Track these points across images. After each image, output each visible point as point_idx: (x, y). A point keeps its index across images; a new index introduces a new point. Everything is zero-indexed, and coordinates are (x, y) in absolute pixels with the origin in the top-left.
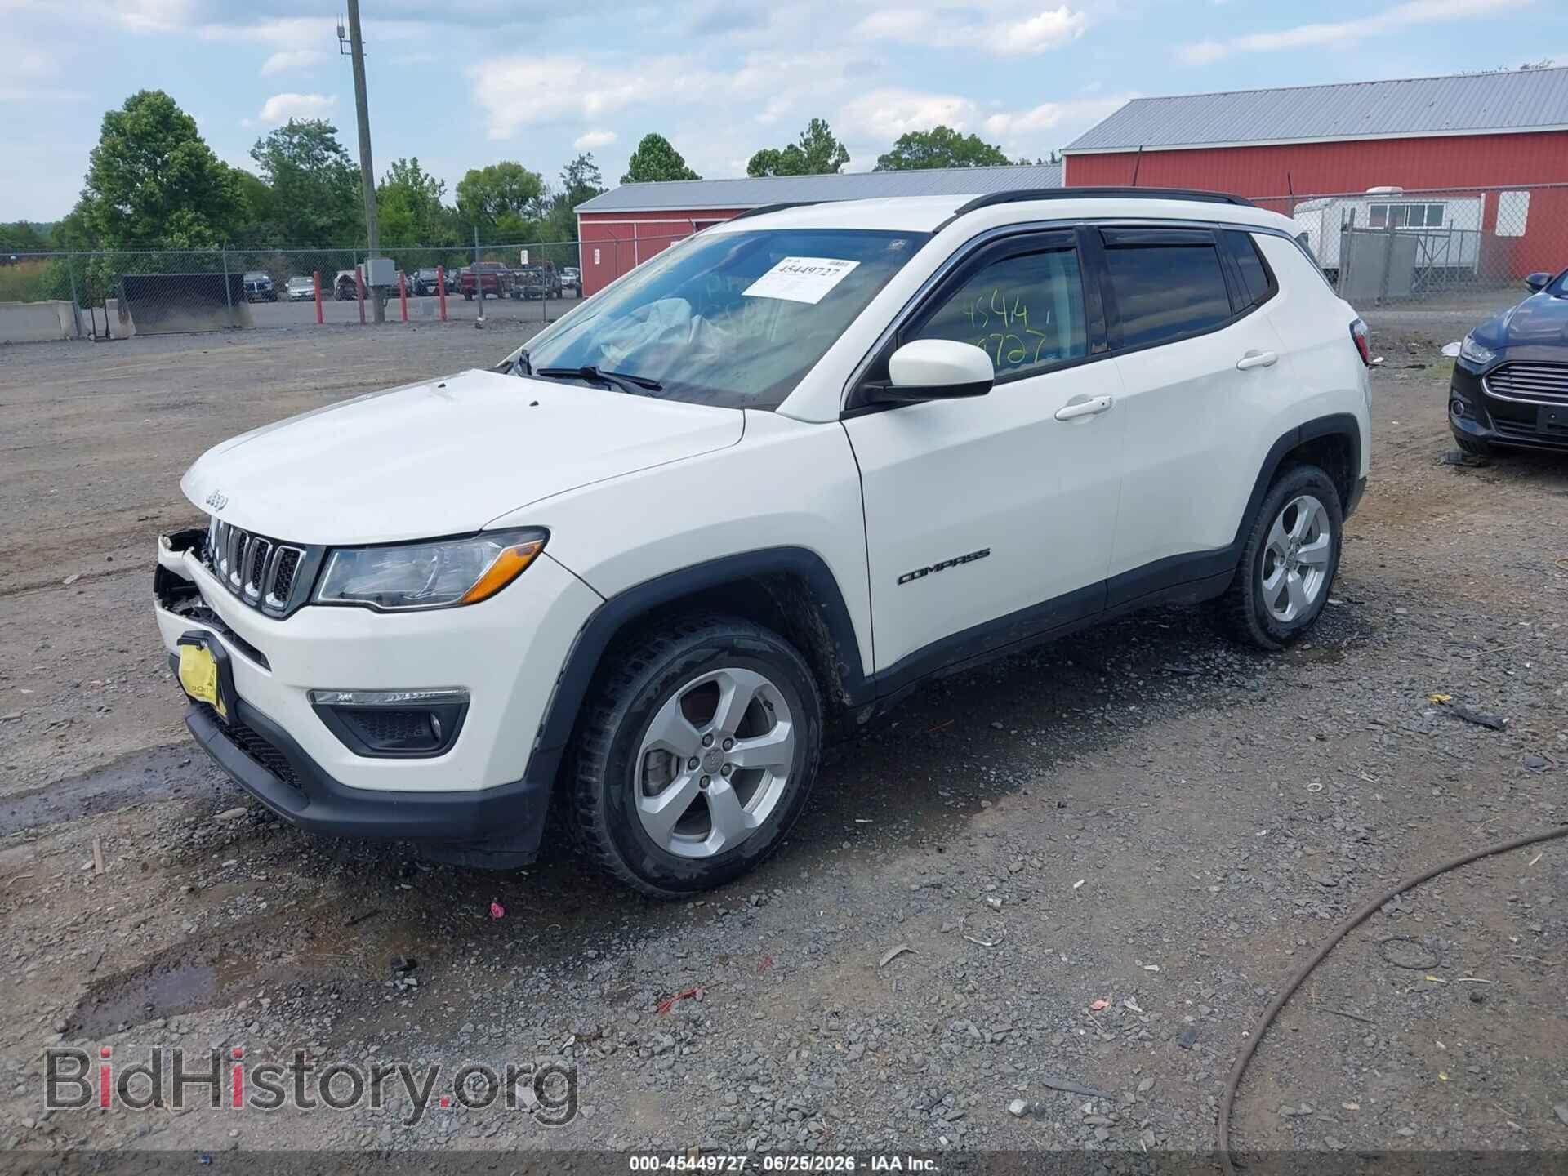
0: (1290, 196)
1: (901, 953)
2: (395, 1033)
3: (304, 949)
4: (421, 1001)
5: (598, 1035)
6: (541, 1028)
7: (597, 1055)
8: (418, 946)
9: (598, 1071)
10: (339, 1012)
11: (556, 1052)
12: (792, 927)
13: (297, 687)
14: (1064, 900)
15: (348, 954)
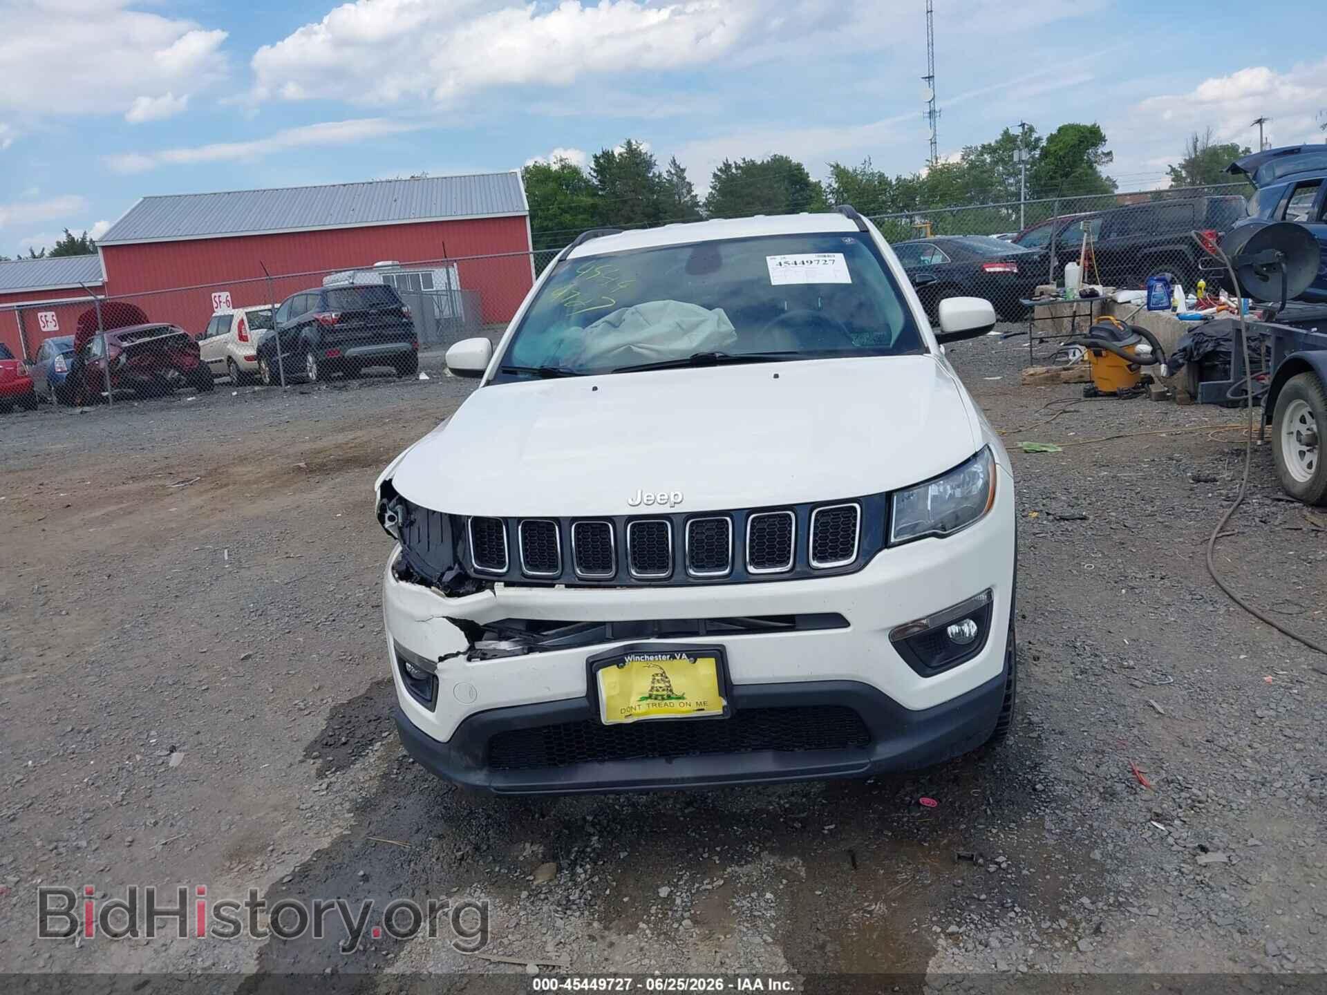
1: (1155, 704)
2: (1072, 886)
3: (871, 897)
4: (1031, 865)
5: (1157, 815)
6: (1126, 832)
7: (1184, 822)
8: (938, 847)
9: (1205, 826)
10: (1009, 901)
11: (1166, 833)
12: (1082, 722)
13: (884, 630)
14: (1140, 651)
15: (907, 880)
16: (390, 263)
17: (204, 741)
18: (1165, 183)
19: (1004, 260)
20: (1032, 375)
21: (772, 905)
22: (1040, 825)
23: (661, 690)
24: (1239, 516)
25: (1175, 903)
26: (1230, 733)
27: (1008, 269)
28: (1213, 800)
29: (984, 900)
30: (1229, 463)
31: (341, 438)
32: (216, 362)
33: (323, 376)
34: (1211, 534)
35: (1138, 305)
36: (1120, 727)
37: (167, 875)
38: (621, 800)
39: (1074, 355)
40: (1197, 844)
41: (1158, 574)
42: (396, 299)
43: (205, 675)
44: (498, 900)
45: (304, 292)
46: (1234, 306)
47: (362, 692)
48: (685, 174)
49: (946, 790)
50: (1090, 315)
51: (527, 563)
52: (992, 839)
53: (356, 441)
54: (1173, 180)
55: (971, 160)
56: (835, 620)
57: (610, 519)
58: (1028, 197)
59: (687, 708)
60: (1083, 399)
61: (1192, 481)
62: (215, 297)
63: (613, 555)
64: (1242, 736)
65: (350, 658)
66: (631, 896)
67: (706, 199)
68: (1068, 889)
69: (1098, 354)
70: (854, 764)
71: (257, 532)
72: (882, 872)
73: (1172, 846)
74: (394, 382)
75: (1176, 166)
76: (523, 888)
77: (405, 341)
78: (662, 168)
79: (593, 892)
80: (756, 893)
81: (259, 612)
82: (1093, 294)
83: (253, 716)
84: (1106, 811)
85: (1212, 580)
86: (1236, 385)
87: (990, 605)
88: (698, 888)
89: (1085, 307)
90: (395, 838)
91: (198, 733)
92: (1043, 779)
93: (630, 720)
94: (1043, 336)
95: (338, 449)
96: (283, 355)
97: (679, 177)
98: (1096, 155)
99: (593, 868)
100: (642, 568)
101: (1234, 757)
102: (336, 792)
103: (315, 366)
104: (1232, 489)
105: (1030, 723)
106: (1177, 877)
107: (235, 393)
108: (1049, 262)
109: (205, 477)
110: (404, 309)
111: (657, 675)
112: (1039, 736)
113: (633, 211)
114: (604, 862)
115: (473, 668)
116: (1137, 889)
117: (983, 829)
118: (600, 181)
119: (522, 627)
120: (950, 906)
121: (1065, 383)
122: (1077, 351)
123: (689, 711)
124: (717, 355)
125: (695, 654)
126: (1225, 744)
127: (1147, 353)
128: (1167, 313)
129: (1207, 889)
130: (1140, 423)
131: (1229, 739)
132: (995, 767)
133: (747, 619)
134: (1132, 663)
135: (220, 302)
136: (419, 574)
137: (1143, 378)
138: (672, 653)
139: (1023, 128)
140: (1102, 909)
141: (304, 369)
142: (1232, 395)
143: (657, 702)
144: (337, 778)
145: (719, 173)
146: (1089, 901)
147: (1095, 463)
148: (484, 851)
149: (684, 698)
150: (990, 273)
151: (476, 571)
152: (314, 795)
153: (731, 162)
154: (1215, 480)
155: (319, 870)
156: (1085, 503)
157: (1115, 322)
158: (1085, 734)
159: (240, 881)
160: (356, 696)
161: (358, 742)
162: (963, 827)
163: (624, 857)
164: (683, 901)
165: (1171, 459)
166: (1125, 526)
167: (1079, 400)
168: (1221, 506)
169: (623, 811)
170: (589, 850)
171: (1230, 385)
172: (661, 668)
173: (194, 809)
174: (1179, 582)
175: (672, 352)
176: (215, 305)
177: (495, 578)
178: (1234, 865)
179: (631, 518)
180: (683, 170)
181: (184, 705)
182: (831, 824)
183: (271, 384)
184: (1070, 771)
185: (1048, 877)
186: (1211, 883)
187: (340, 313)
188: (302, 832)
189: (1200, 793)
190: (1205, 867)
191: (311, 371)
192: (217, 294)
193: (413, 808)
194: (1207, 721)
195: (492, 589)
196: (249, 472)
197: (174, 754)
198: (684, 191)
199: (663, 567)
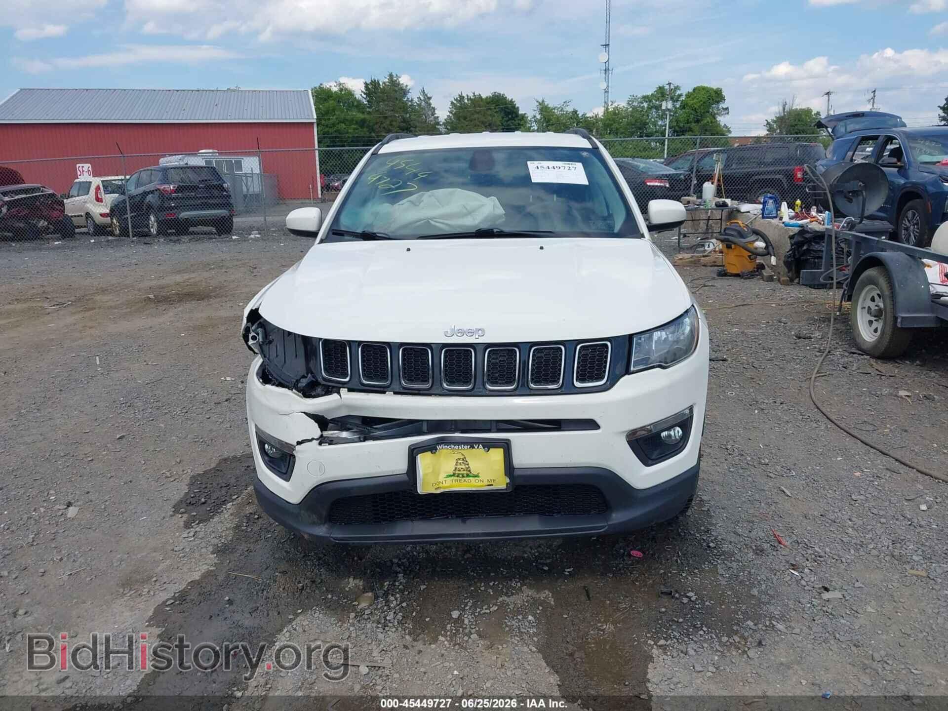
0: (258, 150)
1: (785, 490)
2: (740, 613)
3: (602, 620)
4: (711, 599)
5: (792, 565)
6: (773, 576)
7: (811, 570)
8: (645, 585)
9: (826, 573)
10: (699, 623)
11: (800, 578)
12: (737, 501)
13: (623, 432)
14: (772, 453)
15: (626, 608)
16: (211, 151)
17: (94, 499)
18: (763, 132)
19: (659, 178)
20: (681, 259)
21: (533, 624)
22: (715, 571)
23: (462, 470)
24: (828, 363)
25: (811, 626)
26: (836, 511)
27: (662, 184)
28: (829, 556)
29: (681, 622)
30: (819, 327)
31: (179, 278)
32: (78, 216)
33: (161, 232)
34: (812, 374)
35: (755, 215)
36: (763, 504)
37: (75, 598)
38: (418, 548)
39: (709, 247)
40: (821, 586)
41: (778, 401)
42: (219, 178)
43: (90, 449)
44: (333, 619)
45: (149, 168)
46: (821, 219)
47: (213, 465)
48: (431, 101)
49: (647, 545)
50: (721, 219)
51: (364, 375)
52: (683, 581)
53: (190, 281)
54: (768, 130)
55: (634, 106)
56: (590, 424)
57: (429, 345)
58: (670, 135)
59: (480, 484)
60: (717, 277)
61: (795, 338)
62: (79, 167)
63: (431, 372)
64: (844, 513)
65: (201, 440)
66: (431, 618)
67: (445, 120)
68: (738, 615)
69: (729, 247)
70: (596, 526)
71: (121, 345)
72: (608, 602)
73: (805, 586)
74: (215, 238)
75: (770, 121)
76: (351, 611)
77: (225, 209)
78: (414, 96)
79: (403, 614)
80: (521, 616)
81: (128, 404)
82: (725, 205)
83: (131, 481)
84: (758, 562)
85: (814, 406)
86: (826, 273)
87: (691, 417)
88: (479, 612)
89: (717, 214)
90: (250, 573)
91: (88, 493)
92: (714, 540)
93: (438, 492)
94: (685, 232)
95: (178, 286)
96: (132, 214)
97: (426, 103)
98: (718, 109)
99: (401, 597)
100: (451, 382)
101: (840, 527)
102: (202, 538)
103: (155, 224)
104: (822, 344)
105: (702, 500)
106: (810, 607)
107: (93, 241)
108: (691, 181)
109: (75, 302)
110: (225, 185)
111: (460, 459)
112: (709, 510)
113: (391, 125)
114: (409, 592)
115: (323, 450)
116: (783, 616)
117: (676, 573)
118: (368, 101)
119: (358, 422)
120: (659, 626)
121: (703, 266)
122: (711, 244)
123: (481, 486)
124: (495, 231)
125: (489, 445)
126: (833, 517)
127: (762, 248)
128: (775, 221)
129: (831, 616)
130: (757, 296)
131: (835, 514)
132: (680, 530)
133: (522, 422)
134: (767, 461)
135: (83, 171)
136: (277, 380)
137: (757, 265)
138: (472, 444)
139: (670, 86)
140: (762, 629)
141: (147, 226)
142: (824, 280)
143: (459, 478)
144: (201, 528)
145: (455, 102)
146: (752, 624)
147: (729, 322)
148: (319, 583)
149: (479, 477)
150: (650, 186)
151: (324, 379)
152: (184, 541)
153: (464, 95)
154: (811, 338)
155: (193, 595)
156: (725, 350)
157: (742, 225)
158: (740, 509)
159: (132, 603)
160: (209, 468)
161: (214, 502)
162: (662, 571)
163: (424, 589)
164: (470, 622)
165: (781, 322)
166: (753, 367)
167: (714, 279)
168: (816, 355)
169: (419, 556)
170: (397, 584)
171: (822, 273)
172: (463, 455)
173: (90, 549)
174: (792, 406)
175: (460, 227)
176: (79, 173)
177: (340, 385)
178: (847, 600)
179: (445, 345)
180: (430, 98)
181: (75, 472)
182: (570, 568)
183: (120, 235)
184: (732, 534)
185: (723, 607)
186: (833, 613)
187: (176, 186)
188: (178, 567)
189: (820, 551)
190: (828, 601)
191: (152, 227)
192: (81, 165)
193: (262, 552)
194: (820, 502)
195: (339, 393)
196: (110, 300)
197: (71, 508)
198: (430, 113)
199: (467, 382)
